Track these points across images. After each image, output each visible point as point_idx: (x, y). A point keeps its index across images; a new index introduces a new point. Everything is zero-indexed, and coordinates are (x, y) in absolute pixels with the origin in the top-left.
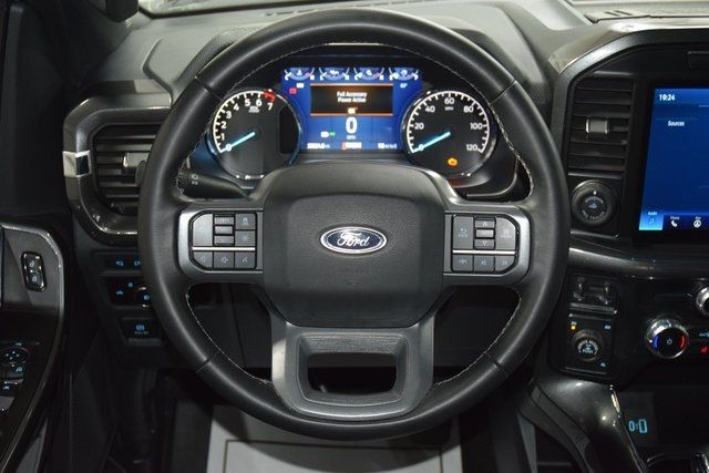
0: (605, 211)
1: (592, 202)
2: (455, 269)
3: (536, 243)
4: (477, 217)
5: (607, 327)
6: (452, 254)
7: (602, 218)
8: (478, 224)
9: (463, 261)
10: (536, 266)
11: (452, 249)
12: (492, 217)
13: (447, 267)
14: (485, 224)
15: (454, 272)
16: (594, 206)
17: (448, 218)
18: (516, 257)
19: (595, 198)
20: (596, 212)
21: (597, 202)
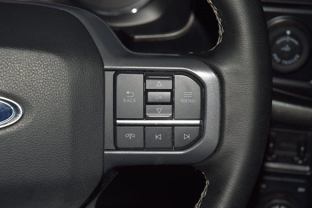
0: (300, 54)
1: (283, 44)
2: (119, 146)
3: (228, 109)
4: (147, 75)
5: (301, 190)
6: (115, 125)
7: (296, 61)
8: (150, 84)
9: (130, 136)
10: (228, 139)
11: (115, 118)
12: (170, 75)
13: (109, 143)
14: (159, 84)
15: (117, 149)
16: (287, 48)
17: (109, 76)
18: (202, 127)
19: (288, 39)
20: (290, 56)
21: (291, 44)
